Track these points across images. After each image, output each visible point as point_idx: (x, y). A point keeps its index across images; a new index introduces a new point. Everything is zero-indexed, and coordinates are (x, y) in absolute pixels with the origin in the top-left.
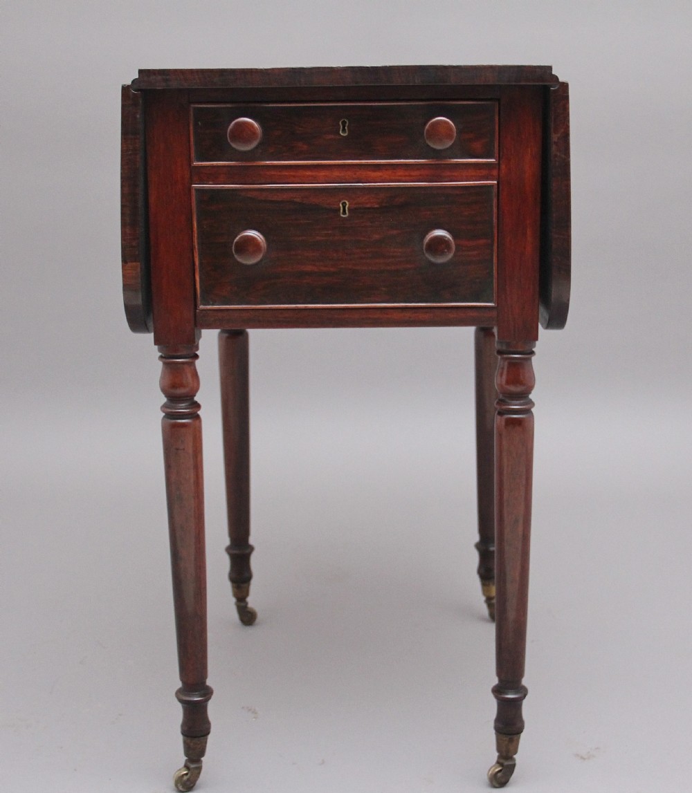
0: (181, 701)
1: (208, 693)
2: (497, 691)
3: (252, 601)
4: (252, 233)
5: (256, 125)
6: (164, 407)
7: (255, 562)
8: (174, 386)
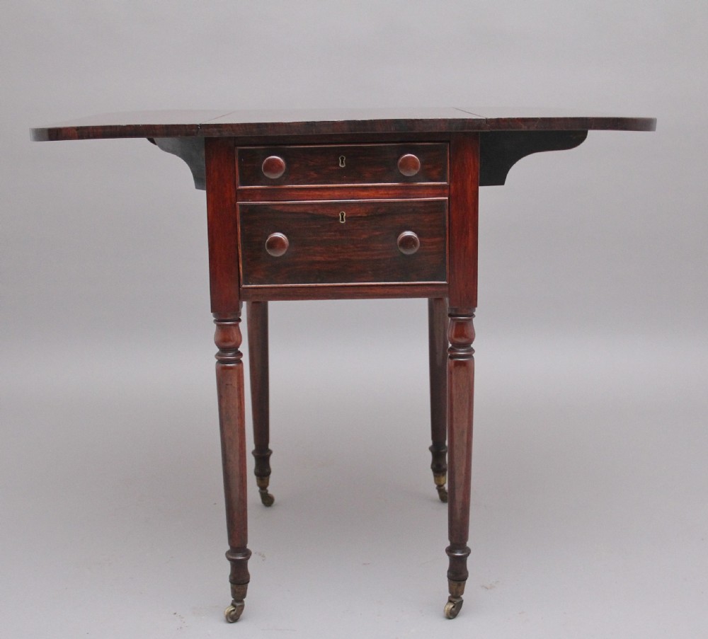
0: (229, 559)
1: (248, 554)
2: (450, 551)
3: (271, 490)
4: (279, 235)
5: (281, 160)
6: (218, 355)
7: (273, 462)
8: (225, 341)
